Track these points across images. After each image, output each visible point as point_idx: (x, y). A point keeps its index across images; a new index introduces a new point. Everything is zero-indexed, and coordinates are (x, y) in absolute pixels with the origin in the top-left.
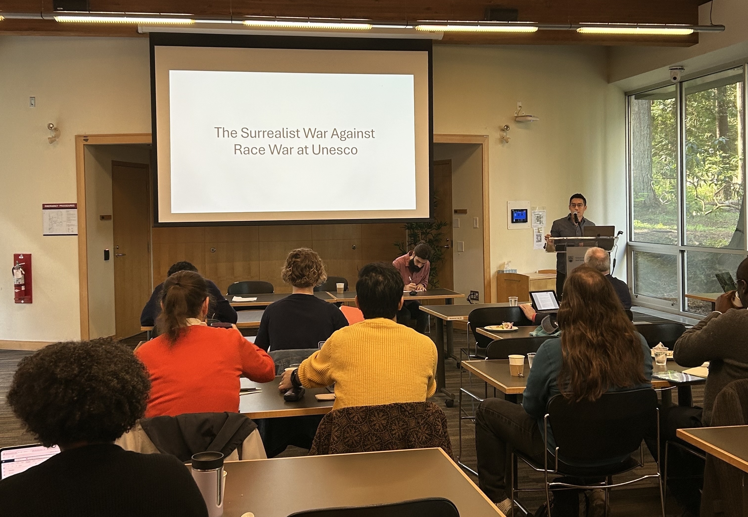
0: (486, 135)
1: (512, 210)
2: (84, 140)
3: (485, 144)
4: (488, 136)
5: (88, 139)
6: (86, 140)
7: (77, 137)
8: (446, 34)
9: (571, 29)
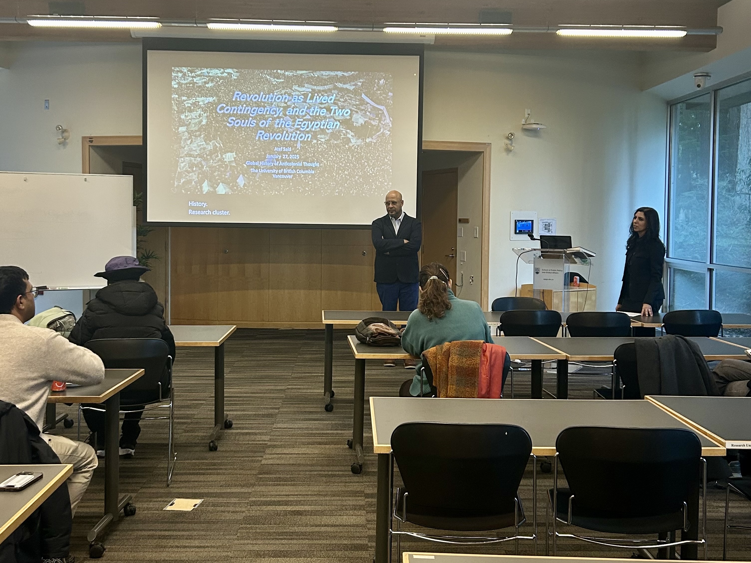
0: (488, 143)
1: (515, 220)
2: (90, 141)
3: (486, 152)
4: (491, 143)
5: (92, 141)
6: (91, 142)
7: (84, 138)
8: (438, 38)
9: (549, 31)
